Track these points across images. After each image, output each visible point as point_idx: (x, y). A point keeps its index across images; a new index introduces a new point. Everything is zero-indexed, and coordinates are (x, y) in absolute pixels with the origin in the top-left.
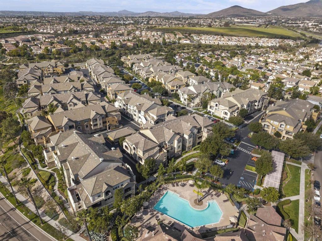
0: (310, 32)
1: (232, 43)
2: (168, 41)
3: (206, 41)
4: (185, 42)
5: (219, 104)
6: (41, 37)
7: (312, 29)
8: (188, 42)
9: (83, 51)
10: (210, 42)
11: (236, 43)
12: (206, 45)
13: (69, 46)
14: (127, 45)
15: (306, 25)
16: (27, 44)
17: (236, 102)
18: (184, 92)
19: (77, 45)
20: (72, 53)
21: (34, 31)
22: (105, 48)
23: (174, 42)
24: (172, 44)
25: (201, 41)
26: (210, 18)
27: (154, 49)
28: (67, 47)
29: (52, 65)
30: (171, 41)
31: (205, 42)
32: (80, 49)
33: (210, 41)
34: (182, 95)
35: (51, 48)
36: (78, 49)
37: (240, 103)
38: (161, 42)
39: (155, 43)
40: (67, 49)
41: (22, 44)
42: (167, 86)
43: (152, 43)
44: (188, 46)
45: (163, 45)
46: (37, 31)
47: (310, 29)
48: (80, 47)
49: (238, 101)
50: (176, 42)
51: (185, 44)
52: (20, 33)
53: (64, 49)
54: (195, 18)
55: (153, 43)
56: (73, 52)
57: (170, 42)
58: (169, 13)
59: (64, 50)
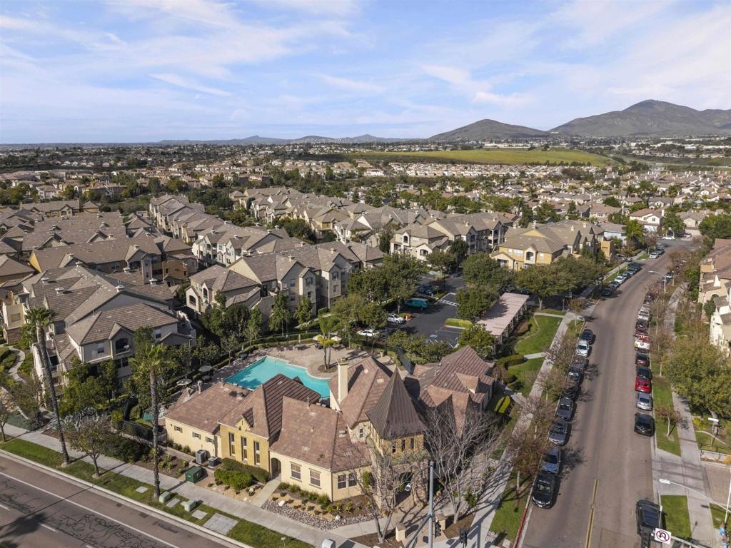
0: (634, 156)
1: (471, 173)
2: (338, 172)
3: (418, 172)
4: (373, 174)
5: (410, 236)
6: (64, 173)
7: (638, 152)
8: (380, 174)
9: (150, 192)
10: (426, 174)
11: (480, 173)
12: (417, 178)
13: (121, 184)
14: (250, 180)
15: (625, 145)
16: (29, 184)
17: (445, 231)
18: (345, 227)
19: (140, 181)
20: (126, 196)
21: (50, 165)
22: (200, 186)
23: (350, 174)
24: (347, 178)
25: (408, 172)
26: (434, 143)
27: (308, 186)
28: (115, 185)
29: (72, 207)
30: (344, 173)
31: (417, 174)
32: (144, 188)
33: (427, 172)
34: (342, 233)
35: (80, 188)
36: (140, 188)
37: (452, 232)
38: (323, 174)
39: (309, 175)
40: (115, 188)
41: (18, 184)
42: (315, 224)
43: (303, 175)
44: (379, 182)
45: (327, 180)
46: (58, 164)
47: (634, 152)
48: (145, 186)
49: (448, 229)
50: (355, 174)
51: (374, 178)
52: (20, 167)
53: (109, 188)
54: (404, 144)
55: (306, 176)
56: (129, 194)
57: (341, 175)
58: (351, 139)
59: (108, 191)
